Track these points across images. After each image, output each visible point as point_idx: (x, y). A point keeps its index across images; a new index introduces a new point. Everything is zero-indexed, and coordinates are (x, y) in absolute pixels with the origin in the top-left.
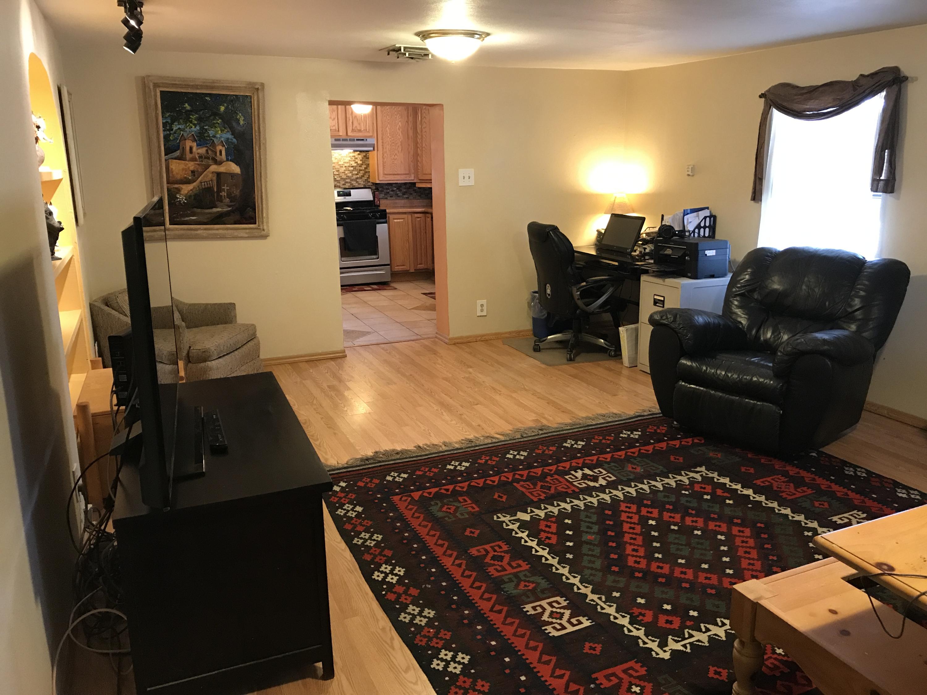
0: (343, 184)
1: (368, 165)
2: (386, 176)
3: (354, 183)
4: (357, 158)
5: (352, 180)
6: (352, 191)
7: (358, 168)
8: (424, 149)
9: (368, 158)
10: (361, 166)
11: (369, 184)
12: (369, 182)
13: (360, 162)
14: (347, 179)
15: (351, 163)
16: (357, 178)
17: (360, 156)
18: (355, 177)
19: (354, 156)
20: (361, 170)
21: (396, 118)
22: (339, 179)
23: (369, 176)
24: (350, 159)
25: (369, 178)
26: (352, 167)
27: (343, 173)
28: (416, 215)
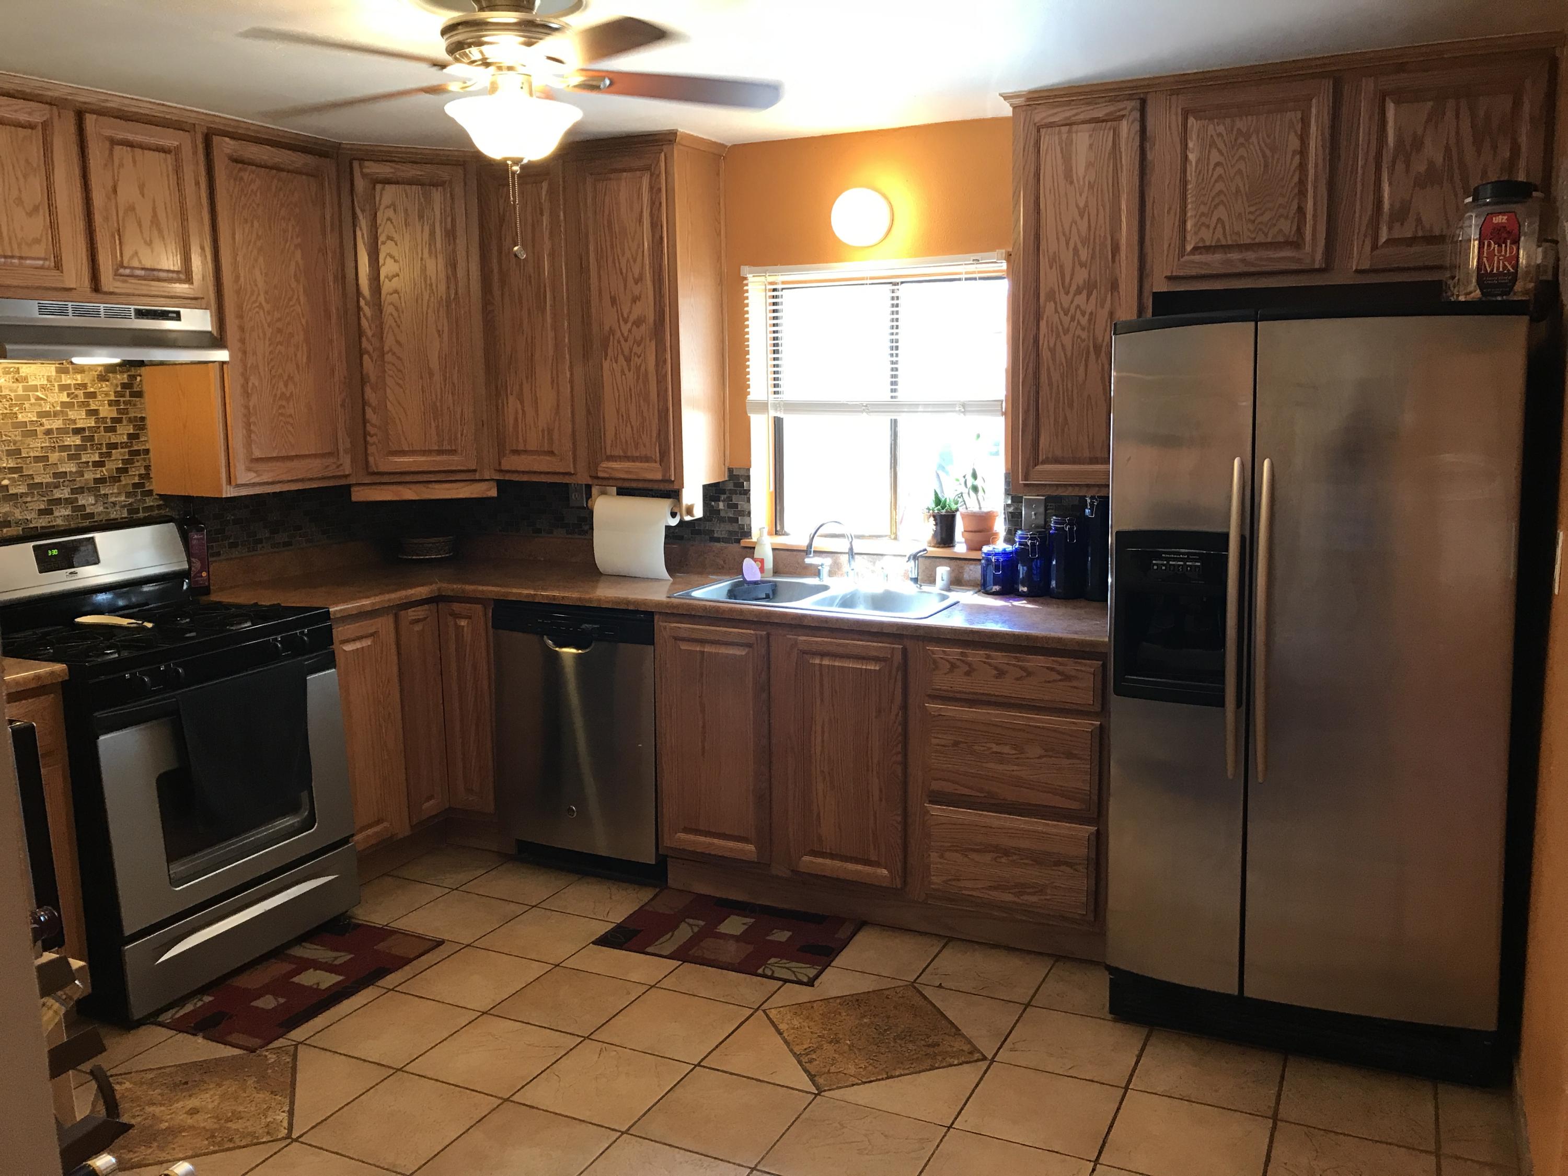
0: (41, 512)
1: (140, 424)
2: (261, 466)
3: (87, 500)
4: (93, 395)
5: (81, 490)
6: (100, 538)
7: (103, 437)
8: (388, 357)
9: (139, 394)
10: (112, 429)
11: (149, 502)
12: (150, 493)
13: (107, 412)
14: (57, 486)
15: (72, 415)
16: (101, 481)
17: (105, 387)
18: (90, 475)
19: (84, 386)
20: (114, 446)
21: (285, 231)
22: (22, 489)
23: (147, 468)
24: (64, 398)
25: (146, 476)
26: (77, 431)
27: (37, 459)
28: (412, 613)
